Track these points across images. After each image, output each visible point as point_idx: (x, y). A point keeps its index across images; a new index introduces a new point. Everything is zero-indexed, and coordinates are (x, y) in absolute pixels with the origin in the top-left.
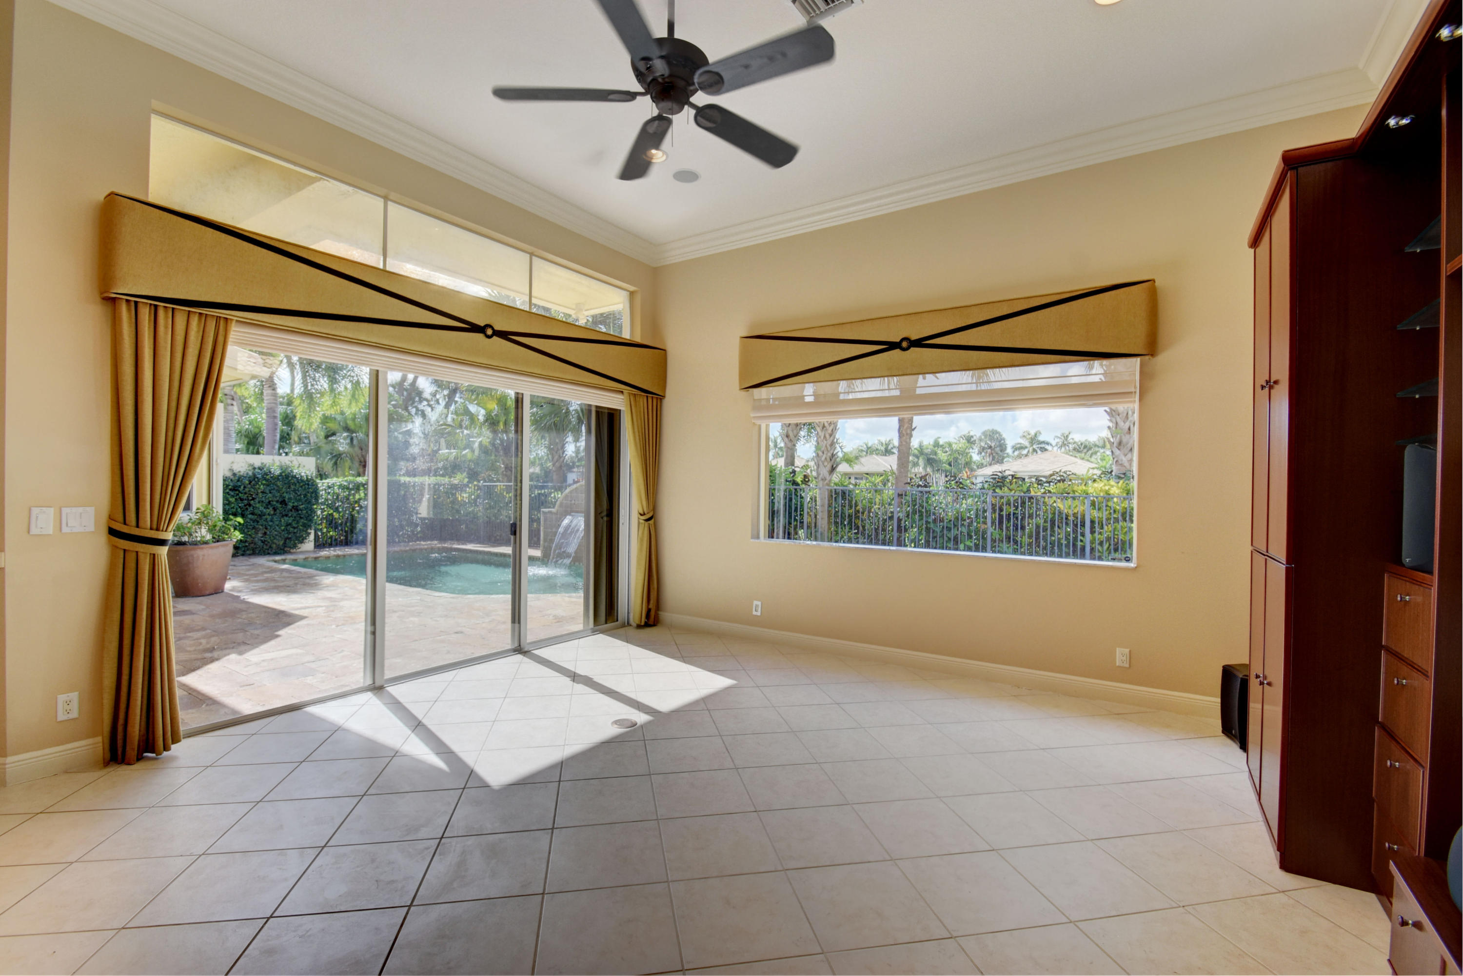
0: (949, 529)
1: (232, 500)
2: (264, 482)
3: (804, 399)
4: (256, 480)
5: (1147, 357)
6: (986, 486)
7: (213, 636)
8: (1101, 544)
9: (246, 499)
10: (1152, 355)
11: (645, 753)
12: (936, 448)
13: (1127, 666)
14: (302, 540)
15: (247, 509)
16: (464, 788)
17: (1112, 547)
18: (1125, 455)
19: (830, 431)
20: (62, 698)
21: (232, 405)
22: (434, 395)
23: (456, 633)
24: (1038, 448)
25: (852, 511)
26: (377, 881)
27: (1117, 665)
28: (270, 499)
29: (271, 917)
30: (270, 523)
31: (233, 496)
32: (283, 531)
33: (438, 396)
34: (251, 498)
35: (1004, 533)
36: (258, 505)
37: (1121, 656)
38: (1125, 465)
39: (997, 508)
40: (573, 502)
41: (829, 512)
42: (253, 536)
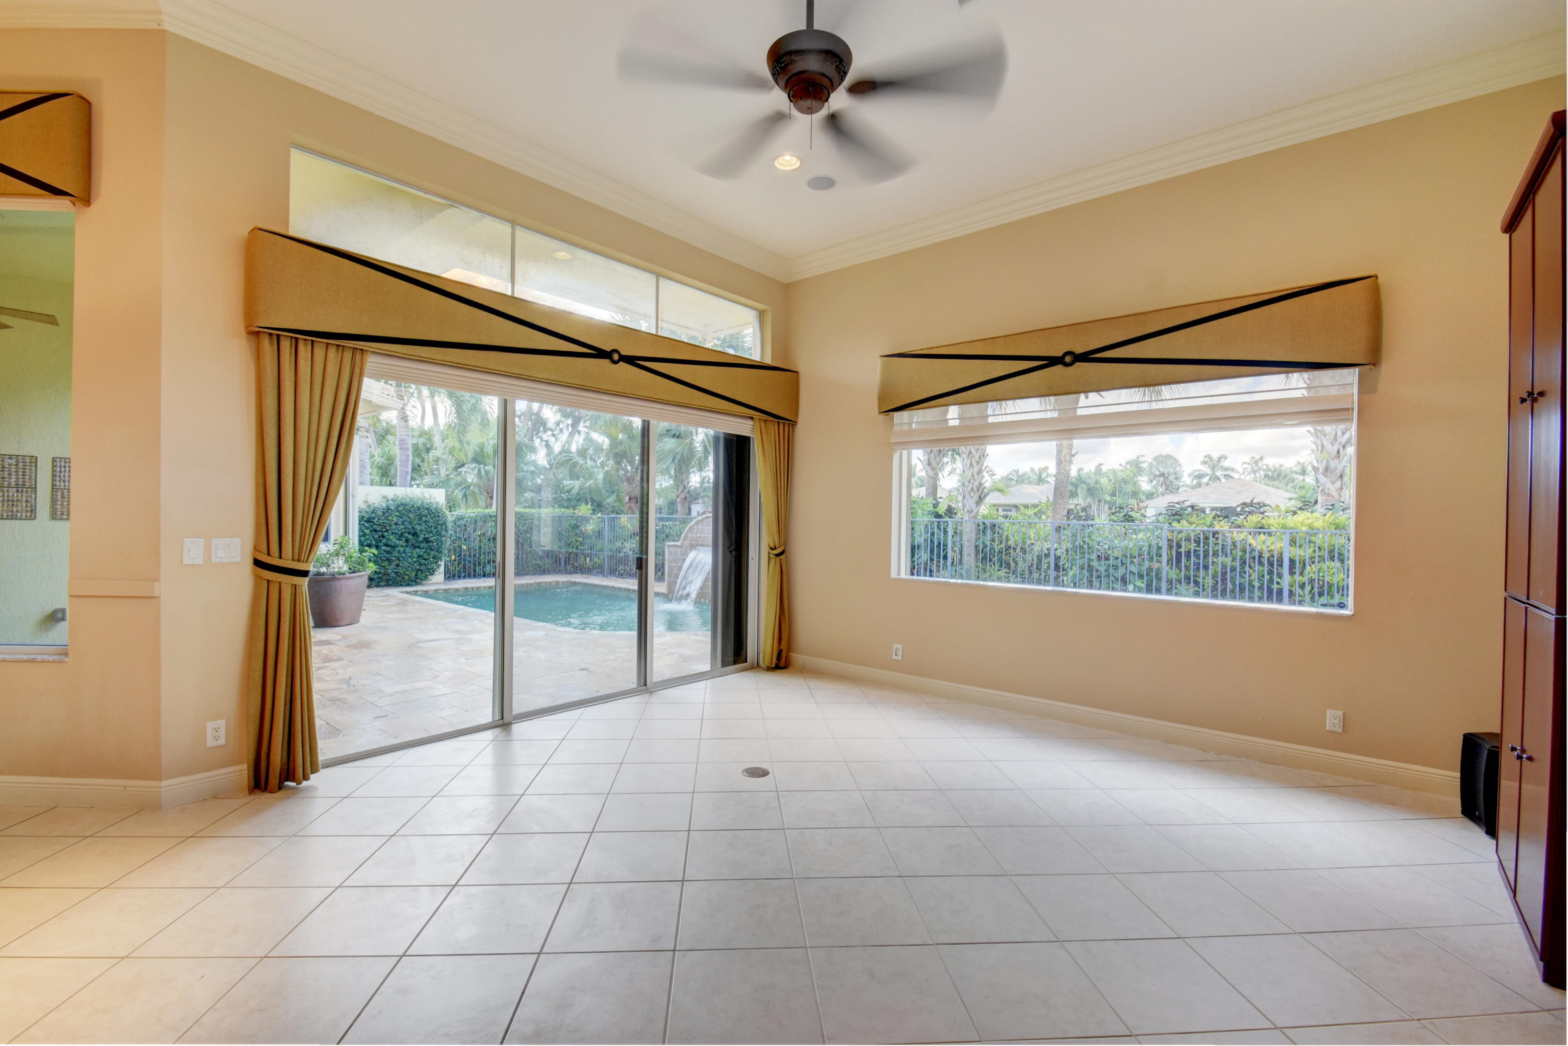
0: (1116, 568)
1: (367, 531)
2: (397, 514)
3: (948, 423)
4: (389, 511)
5: (1368, 367)
6: (1161, 518)
7: (349, 666)
8: (1302, 586)
9: (380, 531)
10: (1374, 365)
11: (778, 805)
12: (1098, 476)
13: (1340, 730)
14: (432, 572)
15: (381, 541)
16: (592, 832)
17: (1316, 590)
18: (1333, 483)
19: (977, 458)
20: (211, 725)
21: (367, 437)
22: (558, 424)
23: (581, 670)
24: (1222, 475)
25: (1003, 546)
26: (507, 925)
27: (1327, 729)
28: (403, 531)
29: (404, 955)
30: (403, 555)
31: (367, 528)
32: (415, 562)
33: (561, 426)
34: (384, 530)
35: (1183, 573)
36: (391, 537)
37: (1332, 720)
38: (1333, 494)
39: (1174, 544)
40: (699, 535)
41: (976, 547)
42: (387, 567)
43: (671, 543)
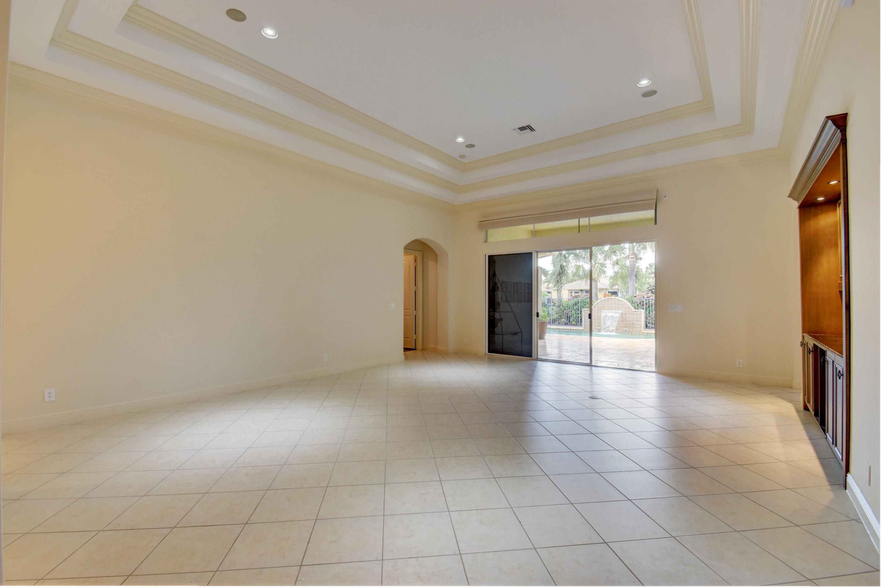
43: (585, 309)
